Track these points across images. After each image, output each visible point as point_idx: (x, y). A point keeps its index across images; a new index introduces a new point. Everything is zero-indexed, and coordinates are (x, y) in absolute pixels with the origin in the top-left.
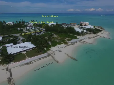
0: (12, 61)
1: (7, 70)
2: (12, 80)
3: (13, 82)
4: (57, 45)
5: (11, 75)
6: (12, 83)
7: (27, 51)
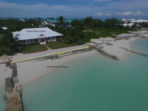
0: (20, 52)
1: (8, 64)
2: (16, 85)
3: (19, 89)
4: (100, 38)
5: (15, 73)
6: (17, 90)
7: (49, 41)
